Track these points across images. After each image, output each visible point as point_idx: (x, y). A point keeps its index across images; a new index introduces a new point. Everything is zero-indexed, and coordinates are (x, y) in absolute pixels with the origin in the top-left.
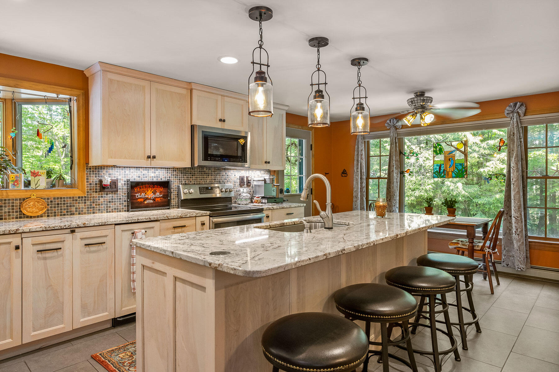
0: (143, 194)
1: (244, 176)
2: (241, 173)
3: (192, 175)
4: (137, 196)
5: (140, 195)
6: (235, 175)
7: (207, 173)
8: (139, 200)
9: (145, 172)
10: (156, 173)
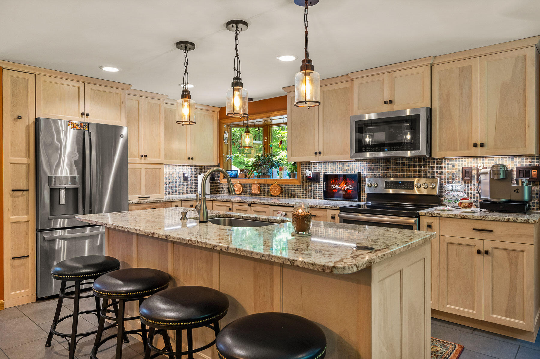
0: (337, 186)
1: (471, 168)
2: (466, 163)
3: (388, 168)
4: (333, 187)
5: (335, 186)
6: (453, 166)
7: (407, 165)
8: (334, 191)
9: (340, 166)
10: (350, 167)
